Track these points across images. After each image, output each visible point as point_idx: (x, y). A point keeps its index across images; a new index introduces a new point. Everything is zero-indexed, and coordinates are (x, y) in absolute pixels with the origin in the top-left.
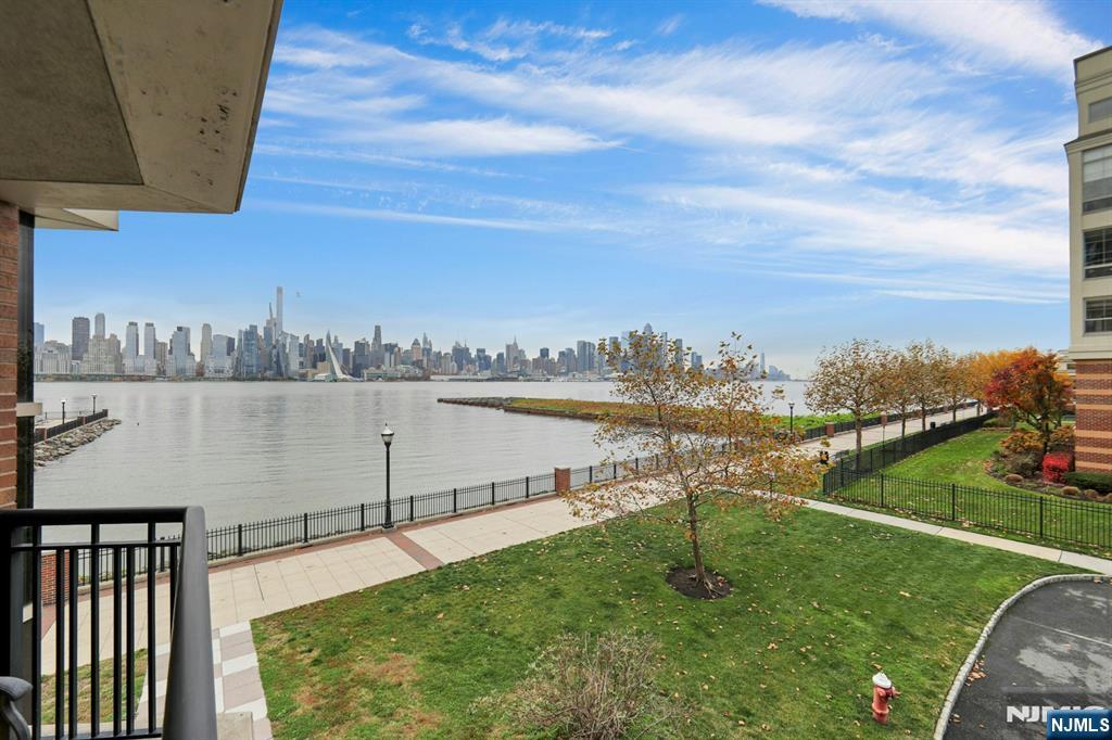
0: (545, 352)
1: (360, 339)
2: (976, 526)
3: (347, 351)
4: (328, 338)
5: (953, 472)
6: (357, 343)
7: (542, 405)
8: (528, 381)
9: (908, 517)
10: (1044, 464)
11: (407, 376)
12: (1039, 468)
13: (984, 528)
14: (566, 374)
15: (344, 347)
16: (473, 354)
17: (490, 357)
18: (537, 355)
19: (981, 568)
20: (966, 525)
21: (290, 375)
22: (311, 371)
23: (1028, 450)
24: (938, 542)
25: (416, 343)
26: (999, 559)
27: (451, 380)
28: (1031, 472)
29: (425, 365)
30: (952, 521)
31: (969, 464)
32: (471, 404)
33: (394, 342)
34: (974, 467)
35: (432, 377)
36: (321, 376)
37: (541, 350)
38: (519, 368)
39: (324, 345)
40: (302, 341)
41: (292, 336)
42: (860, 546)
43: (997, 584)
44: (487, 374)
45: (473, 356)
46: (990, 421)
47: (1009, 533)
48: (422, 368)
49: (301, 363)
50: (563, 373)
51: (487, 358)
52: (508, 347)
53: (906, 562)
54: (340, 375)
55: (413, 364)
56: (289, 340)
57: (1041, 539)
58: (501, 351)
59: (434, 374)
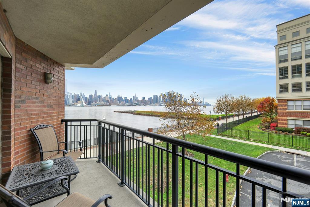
0: (144, 98)
1: (90, 94)
2: (254, 140)
3: (86, 98)
4: (81, 94)
5: (250, 128)
6: (89, 95)
7: (144, 112)
8: (139, 106)
9: (238, 139)
10: (271, 125)
11: (104, 105)
12: (270, 127)
13: (255, 141)
14: (150, 104)
15: (86, 96)
16: (124, 98)
17: (128, 99)
18: (142, 99)
19: (254, 150)
20: (251, 140)
21: (69, 104)
22: (76, 103)
23: (268, 122)
24: (244, 144)
25: (107, 95)
26: (258, 148)
27: (117, 106)
28: (268, 128)
29: (109, 102)
30: (248, 139)
31: (254, 126)
32: (124, 112)
33: (100, 95)
34: (255, 127)
35: (112, 105)
36: (79, 105)
37: (143, 97)
38: (136, 103)
39: (80, 96)
40: (73, 95)
41: (70, 93)
42: (226, 146)
43: (257, 153)
44: (128, 104)
45: (123, 99)
46: (260, 116)
47: (261, 142)
48: (109, 103)
49: (73, 101)
50: (149, 104)
51: (127, 100)
52: (133, 96)
53: (236, 149)
54: (84, 104)
55: (106, 101)
56: (69, 94)
57: (268, 143)
58: (131, 98)
59: (112, 104)
